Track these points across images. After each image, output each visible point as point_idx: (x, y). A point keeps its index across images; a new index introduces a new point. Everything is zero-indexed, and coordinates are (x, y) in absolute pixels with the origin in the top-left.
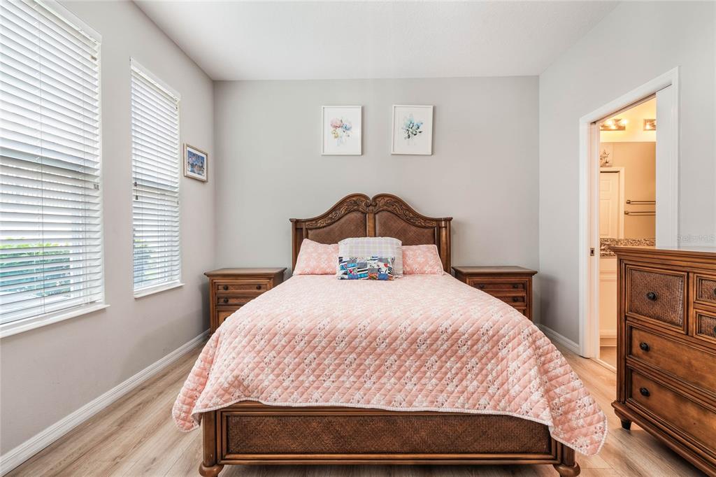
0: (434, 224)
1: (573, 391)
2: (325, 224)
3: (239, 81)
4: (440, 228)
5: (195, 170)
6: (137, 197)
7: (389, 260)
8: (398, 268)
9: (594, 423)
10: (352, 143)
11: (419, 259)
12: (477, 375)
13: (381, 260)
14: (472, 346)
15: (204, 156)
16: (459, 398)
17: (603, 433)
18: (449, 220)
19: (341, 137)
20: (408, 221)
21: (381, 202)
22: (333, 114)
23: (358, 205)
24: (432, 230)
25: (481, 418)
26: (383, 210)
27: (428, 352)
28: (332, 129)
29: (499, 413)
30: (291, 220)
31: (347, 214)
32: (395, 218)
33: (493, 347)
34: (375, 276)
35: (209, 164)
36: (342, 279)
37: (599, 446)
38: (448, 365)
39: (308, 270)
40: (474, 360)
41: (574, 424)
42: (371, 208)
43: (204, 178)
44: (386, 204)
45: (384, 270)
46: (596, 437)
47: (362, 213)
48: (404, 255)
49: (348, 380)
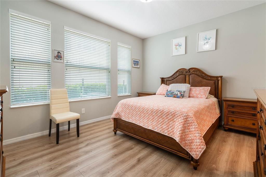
0: (215, 79)
1: (195, 137)
2: (171, 79)
3: (148, 38)
4: (218, 80)
5: (136, 65)
6: (119, 73)
7: (182, 92)
8: (187, 94)
9: (198, 148)
10: (182, 51)
11: (197, 92)
12: (167, 124)
13: (179, 91)
14: (167, 116)
15: (139, 61)
16: (160, 129)
17: (200, 153)
18: (221, 77)
19: (178, 49)
20: (203, 78)
21: (191, 71)
22: (175, 41)
23: (183, 72)
24: (214, 81)
25: (167, 137)
26: (193, 74)
27: (155, 115)
28: (175, 47)
29: (169, 136)
30: (160, 78)
31: (178, 76)
32: (197, 76)
33: (173, 117)
34: (175, 96)
35: (140, 63)
36: (165, 96)
37: (198, 156)
38: (160, 120)
39: (159, 93)
40: (167, 120)
41: (192, 147)
42: (187, 73)
43: (139, 67)
44: (194, 71)
45: (179, 94)
46: (197, 153)
47: (185, 75)
48: (190, 90)
49: (145, 121)
